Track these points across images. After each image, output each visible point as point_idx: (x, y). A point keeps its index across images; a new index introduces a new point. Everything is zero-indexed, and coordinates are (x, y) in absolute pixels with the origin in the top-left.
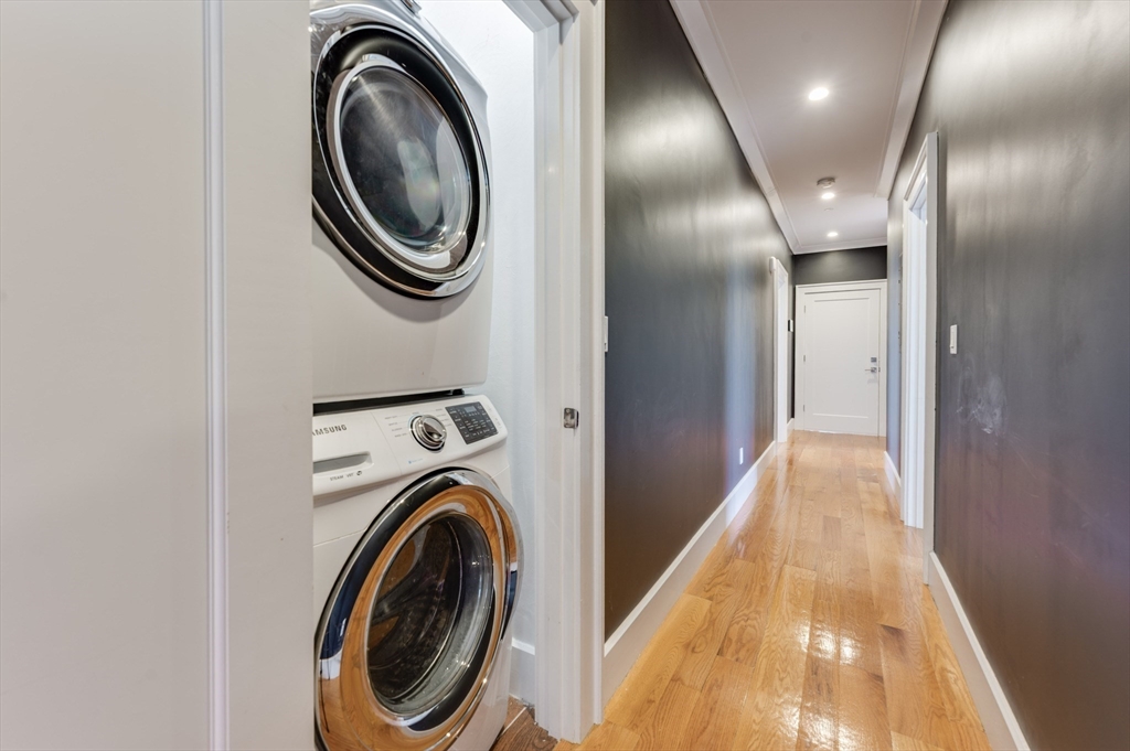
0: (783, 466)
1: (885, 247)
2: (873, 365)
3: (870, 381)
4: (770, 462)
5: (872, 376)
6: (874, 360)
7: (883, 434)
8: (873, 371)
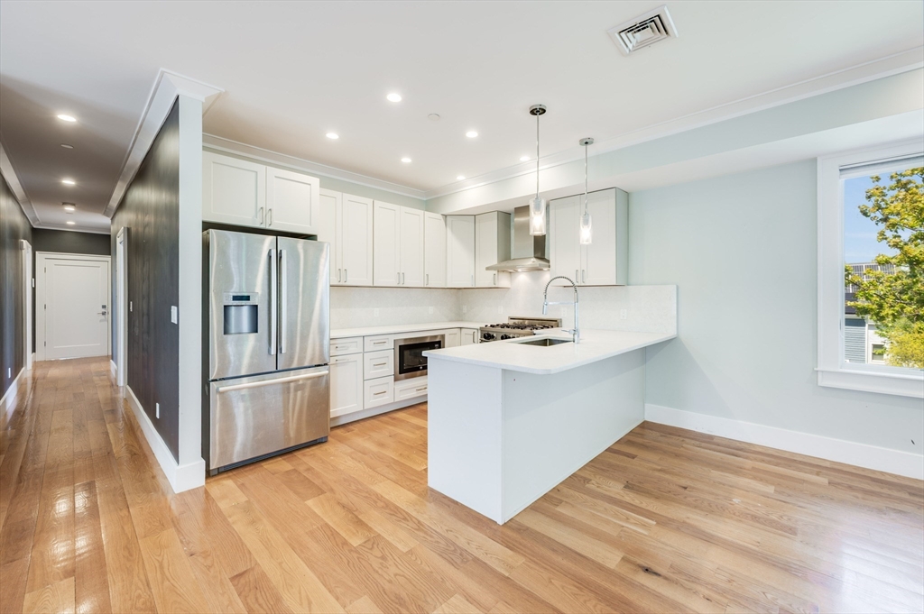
0: (30, 382)
1: (110, 236)
2: (103, 310)
3: (101, 321)
4: (23, 381)
5: (103, 317)
6: (104, 307)
7: (110, 354)
8: (104, 314)
